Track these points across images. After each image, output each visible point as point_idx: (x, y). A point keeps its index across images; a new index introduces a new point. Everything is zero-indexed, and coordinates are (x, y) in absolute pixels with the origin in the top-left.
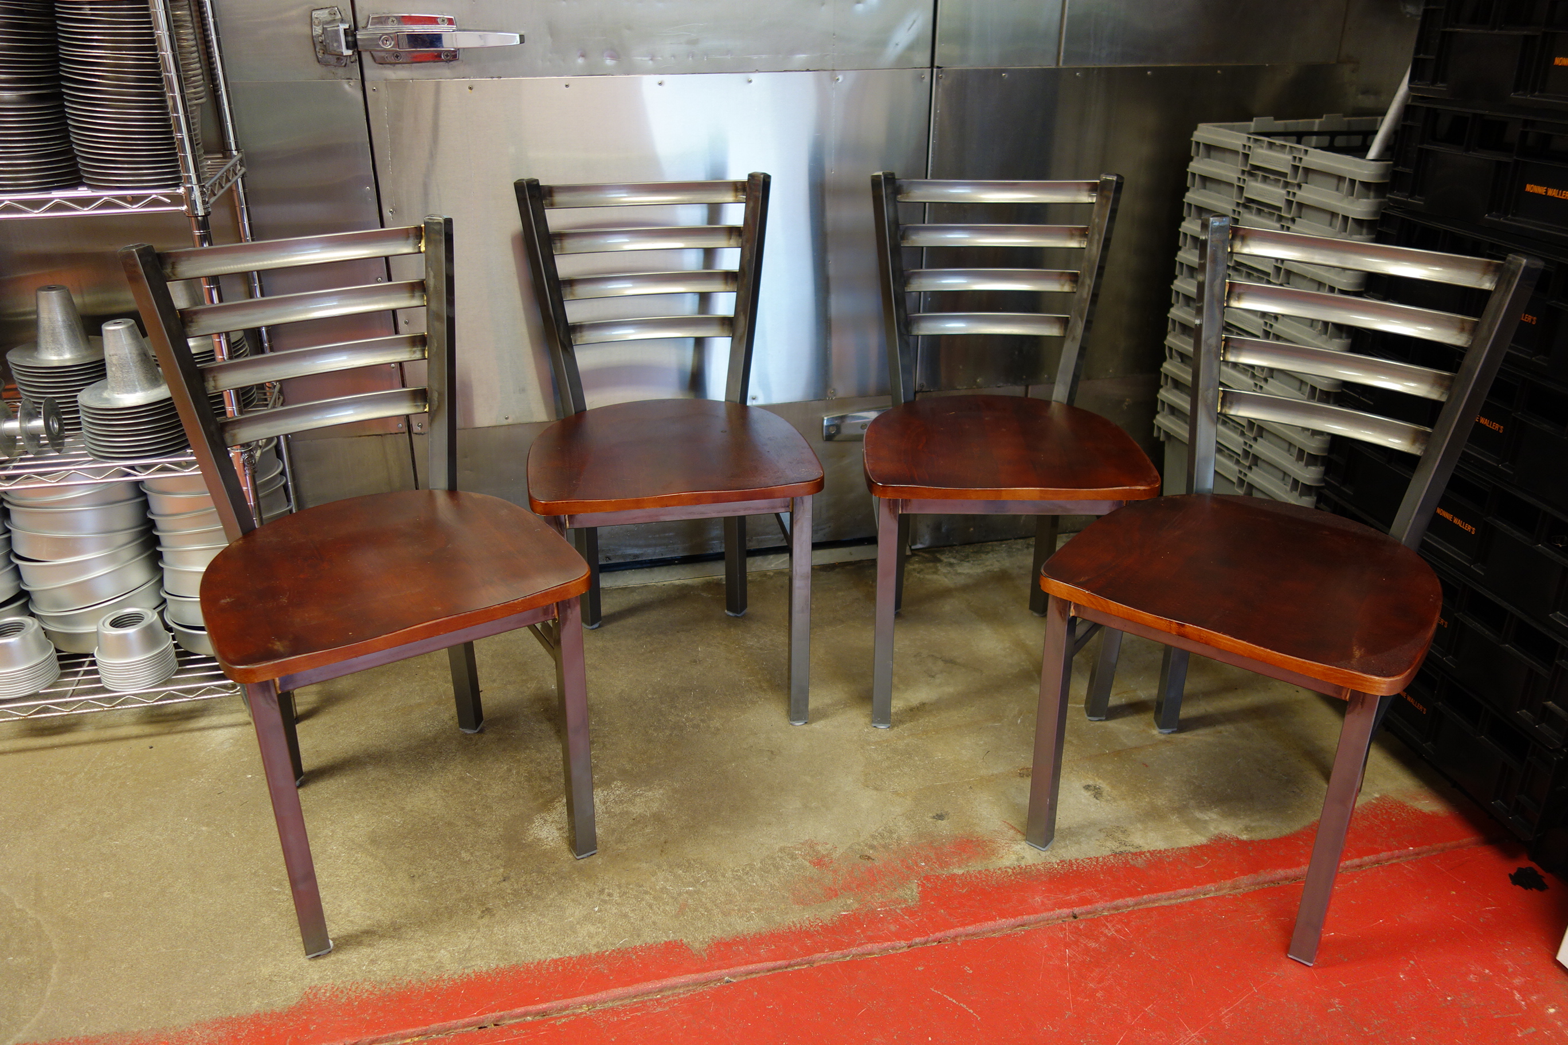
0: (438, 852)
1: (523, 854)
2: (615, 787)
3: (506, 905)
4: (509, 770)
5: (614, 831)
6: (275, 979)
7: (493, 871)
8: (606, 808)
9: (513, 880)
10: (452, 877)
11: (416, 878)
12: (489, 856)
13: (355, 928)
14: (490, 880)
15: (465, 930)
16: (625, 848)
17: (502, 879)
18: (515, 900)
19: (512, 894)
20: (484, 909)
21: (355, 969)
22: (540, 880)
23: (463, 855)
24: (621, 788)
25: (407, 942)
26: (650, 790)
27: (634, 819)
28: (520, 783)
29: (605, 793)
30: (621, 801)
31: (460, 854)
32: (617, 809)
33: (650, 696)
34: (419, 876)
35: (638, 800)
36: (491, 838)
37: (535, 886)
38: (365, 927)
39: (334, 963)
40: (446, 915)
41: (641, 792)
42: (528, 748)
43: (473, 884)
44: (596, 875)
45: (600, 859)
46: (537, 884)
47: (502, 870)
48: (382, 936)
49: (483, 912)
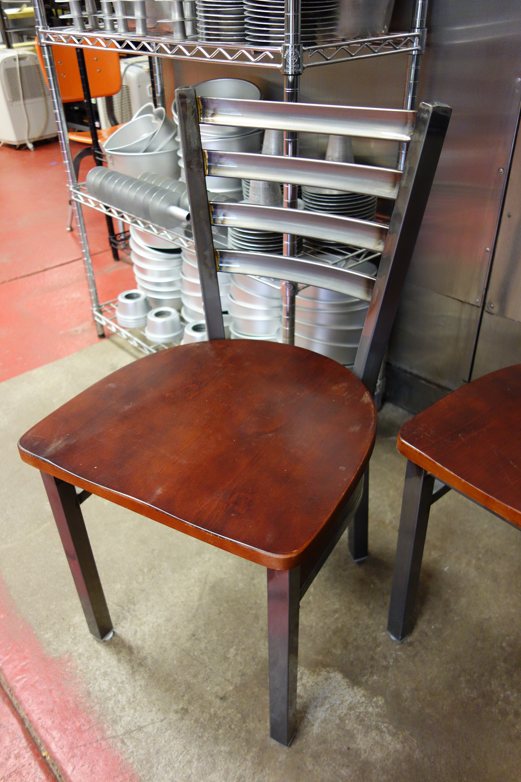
0: (225, 631)
1: (256, 690)
2: (375, 702)
3: (197, 721)
4: (336, 611)
5: (325, 742)
6: (72, 629)
7: (227, 683)
8: (345, 715)
9: (225, 704)
10: (207, 660)
11: (193, 638)
12: (241, 668)
13: (131, 639)
14: (217, 688)
15: (159, 710)
16: (310, 767)
17: (221, 696)
18: (205, 723)
19: (211, 716)
20: (185, 707)
21: (95, 668)
22: (235, 725)
23: (232, 651)
24: (377, 707)
25: (132, 680)
26: (394, 735)
27: (349, 748)
28: (328, 628)
29: (363, 699)
30: (363, 720)
31: (232, 647)
32: (350, 725)
33: (504, 644)
34: (196, 639)
35: (374, 733)
36: (259, 654)
37: (227, 726)
38: (133, 644)
39: (96, 651)
40: (168, 685)
41: (384, 729)
42: (368, 604)
43: (207, 679)
44: (264, 767)
45: (284, 756)
46: (230, 726)
47: (231, 688)
48: (130, 661)
49: (182, 709)
